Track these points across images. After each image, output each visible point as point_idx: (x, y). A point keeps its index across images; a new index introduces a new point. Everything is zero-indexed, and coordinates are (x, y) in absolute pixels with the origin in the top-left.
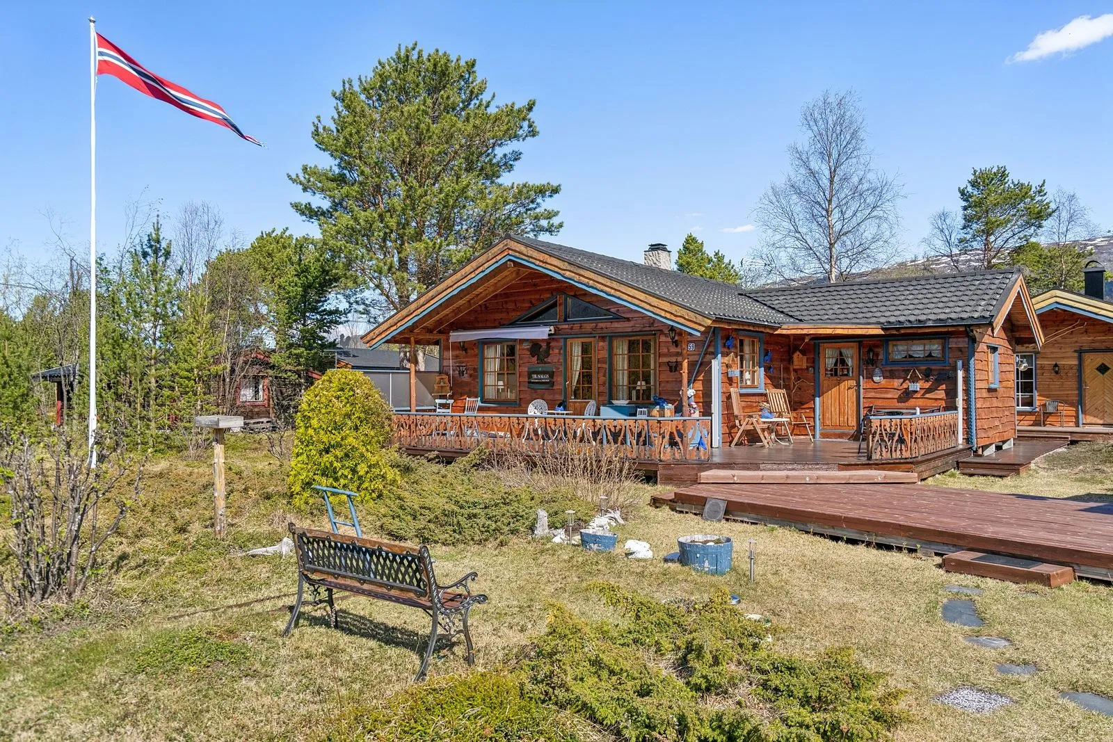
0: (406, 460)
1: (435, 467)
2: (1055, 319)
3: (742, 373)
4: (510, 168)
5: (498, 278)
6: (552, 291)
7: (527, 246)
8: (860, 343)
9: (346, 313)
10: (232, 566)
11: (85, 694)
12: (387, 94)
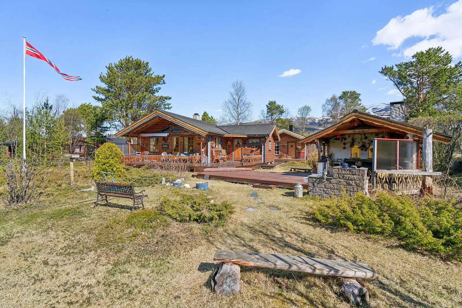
0: (127, 167)
1: (135, 169)
2: (283, 135)
3: (215, 146)
4: (158, 92)
5: (154, 120)
6: (168, 124)
7: (162, 112)
8: (243, 140)
9: (109, 128)
10: (76, 194)
11: (35, 225)
12: (123, 68)
